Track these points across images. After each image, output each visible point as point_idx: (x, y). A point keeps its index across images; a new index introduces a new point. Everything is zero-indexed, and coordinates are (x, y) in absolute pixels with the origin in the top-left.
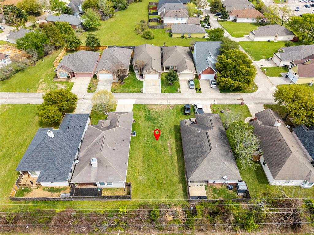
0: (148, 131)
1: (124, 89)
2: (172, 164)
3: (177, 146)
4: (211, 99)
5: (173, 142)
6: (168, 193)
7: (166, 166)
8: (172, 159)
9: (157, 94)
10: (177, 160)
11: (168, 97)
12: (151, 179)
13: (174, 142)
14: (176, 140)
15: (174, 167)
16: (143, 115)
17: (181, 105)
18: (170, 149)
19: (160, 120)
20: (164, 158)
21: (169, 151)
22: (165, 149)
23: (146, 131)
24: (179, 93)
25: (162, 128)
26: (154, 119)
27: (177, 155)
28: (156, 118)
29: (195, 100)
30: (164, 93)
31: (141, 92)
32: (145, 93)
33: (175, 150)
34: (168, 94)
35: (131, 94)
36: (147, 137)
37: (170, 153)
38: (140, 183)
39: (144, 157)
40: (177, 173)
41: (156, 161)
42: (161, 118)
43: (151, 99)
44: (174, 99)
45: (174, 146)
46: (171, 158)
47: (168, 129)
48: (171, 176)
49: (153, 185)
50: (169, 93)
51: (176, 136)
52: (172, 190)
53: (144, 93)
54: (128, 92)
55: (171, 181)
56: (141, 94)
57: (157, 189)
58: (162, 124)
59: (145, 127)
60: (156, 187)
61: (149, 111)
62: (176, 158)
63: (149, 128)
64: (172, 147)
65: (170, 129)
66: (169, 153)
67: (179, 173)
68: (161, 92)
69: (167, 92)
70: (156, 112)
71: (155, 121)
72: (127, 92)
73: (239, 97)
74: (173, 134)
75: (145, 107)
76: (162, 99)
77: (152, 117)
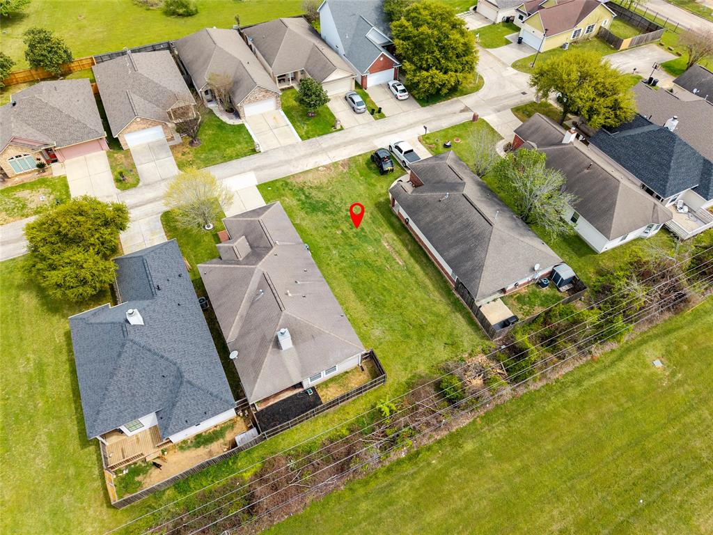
0: (329, 236)
1: (211, 156)
2: (417, 282)
3: (406, 245)
5: (394, 240)
6: (445, 339)
7: (410, 291)
8: (412, 274)
9: (293, 146)
10: (422, 272)
11: (324, 146)
12: (398, 327)
13: (395, 238)
14: (397, 233)
15: (425, 287)
16: (295, 202)
17: (360, 155)
18: (395, 256)
19: (338, 202)
20: (395, 277)
21: (398, 260)
22: (387, 259)
23: (326, 236)
24: (340, 130)
26: (325, 205)
27: (417, 262)
28: (328, 200)
29: (381, 137)
30: (309, 138)
31: (254, 151)
32: (266, 152)
33: (405, 253)
34: (318, 138)
35: (234, 162)
36: (336, 247)
37: (400, 263)
38: (381, 344)
39: (355, 291)
40: (436, 295)
41: (385, 289)
42: (338, 197)
43: (288, 162)
44: (337, 146)
45: (399, 246)
46: (410, 272)
48: (429, 305)
49: (408, 336)
50: (319, 136)
51: (392, 225)
52: (448, 331)
53: (262, 151)
54: (225, 161)
55: (437, 315)
56: (256, 156)
57: (420, 340)
59: (316, 229)
60: (415, 337)
61: (302, 190)
62: (417, 268)
63: (325, 227)
64: (397, 249)
66: (398, 263)
67: (441, 295)
68: (300, 140)
69: (314, 136)
70: (319, 188)
71: (331, 208)
72: (220, 161)
73: (462, 107)
74: (383, 223)
75: (287, 184)
76: (312, 154)
77: (317, 202)
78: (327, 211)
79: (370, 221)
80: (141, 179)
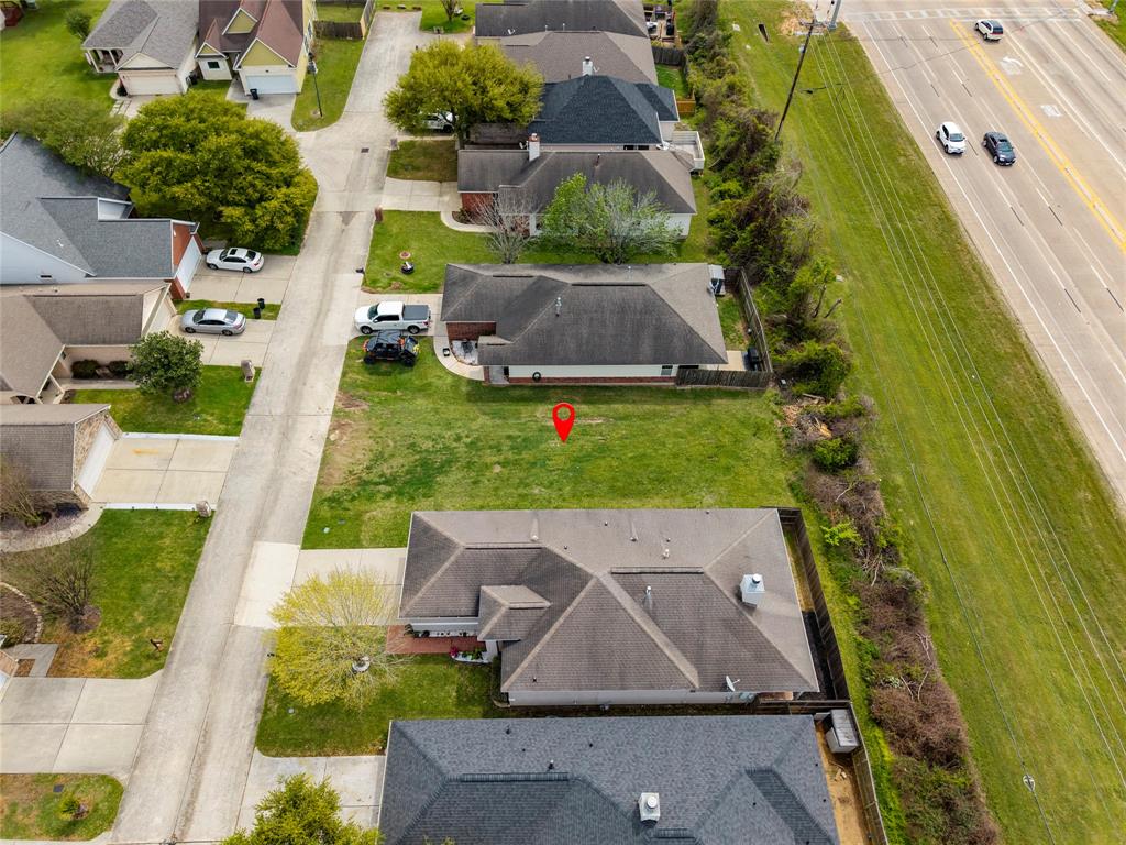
0: (496, 485)
2: (643, 419)
4: (325, 285)
6: (747, 433)
7: (656, 434)
8: (626, 418)
9: (239, 455)
10: (628, 406)
11: (278, 411)
12: (708, 474)
14: (543, 400)
15: (655, 414)
16: (391, 504)
17: (344, 374)
18: (582, 423)
19: (431, 444)
20: (622, 438)
21: (594, 423)
23: (496, 489)
24: (259, 372)
25: (478, 439)
26: (425, 464)
27: (607, 402)
28: (417, 457)
29: (322, 331)
30: (240, 424)
31: (202, 519)
32: (220, 503)
34: (251, 411)
35: (205, 566)
36: (527, 485)
37: (600, 422)
39: (625, 495)
40: (675, 409)
41: (638, 458)
42: (419, 441)
43: (276, 478)
44: (296, 394)
46: (621, 419)
47: (483, 420)
48: (688, 423)
49: (728, 469)
50: (246, 407)
51: (524, 400)
52: (736, 423)
53: (214, 507)
54: (189, 581)
55: (707, 423)
56: (216, 527)
57: (739, 458)
58: (458, 439)
59: (471, 496)
60: (732, 462)
61: (364, 483)
62: (619, 407)
63: (475, 483)
65: (484, 413)
66: (598, 424)
67: (677, 403)
68: (234, 438)
69: (240, 415)
70: (379, 458)
71: (439, 459)
72: (179, 589)
73: (335, 217)
74: (513, 408)
75: (334, 501)
76: (286, 434)
77: (408, 472)
78: (442, 466)
79: (499, 422)
80: (105, 772)
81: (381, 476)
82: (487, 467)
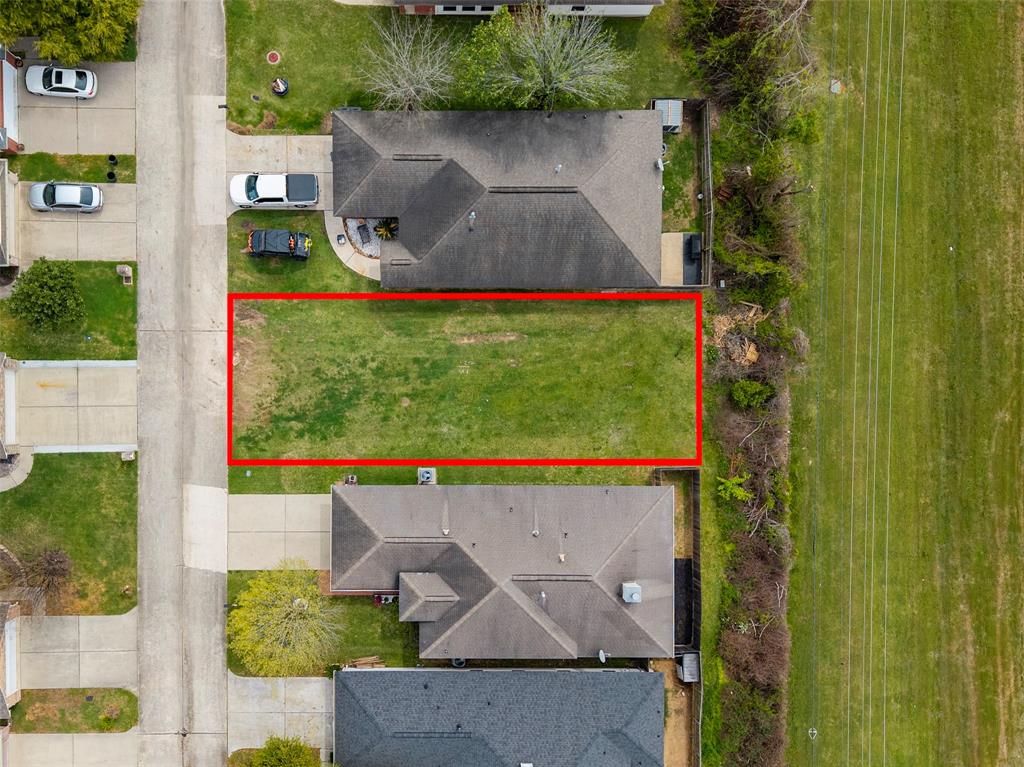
6: (669, 352)
8: (541, 333)
9: (143, 384)
11: (170, 324)
12: (620, 406)
13: (460, 318)
14: (450, 309)
15: (574, 328)
17: (231, 271)
18: (495, 338)
19: (336, 370)
20: (534, 363)
21: (506, 340)
22: (496, 355)
24: (135, 271)
25: (384, 363)
26: (331, 394)
27: (522, 311)
32: (140, 442)
33: (497, 320)
34: (142, 326)
36: (436, 423)
37: (512, 338)
38: (635, 443)
40: (595, 320)
42: (324, 365)
44: (183, 301)
45: (480, 322)
46: (536, 335)
47: (389, 338)
48: (607, 340)
49: (640, 398)
51: (432, 310)
52: (659, 340)
53: (135, 447)
54: (134, 525)
55: (626, 341)
60: (646, 391)
61: (275, 419)
62: (534, 318)
64: (484, 329)
65: (389, 328)
66: (511, 342)
67: (599, 312)
68: (133, 362)
69: (132, 332)
70: (285, 387)
71: (346, 389)
75: (250, 440)
76: (185, 355)
77: (318, 406)
78: (350, 399)
79: (405, 340)
80: (119, 686)
81: (291, 410)
82: (396, 399)
